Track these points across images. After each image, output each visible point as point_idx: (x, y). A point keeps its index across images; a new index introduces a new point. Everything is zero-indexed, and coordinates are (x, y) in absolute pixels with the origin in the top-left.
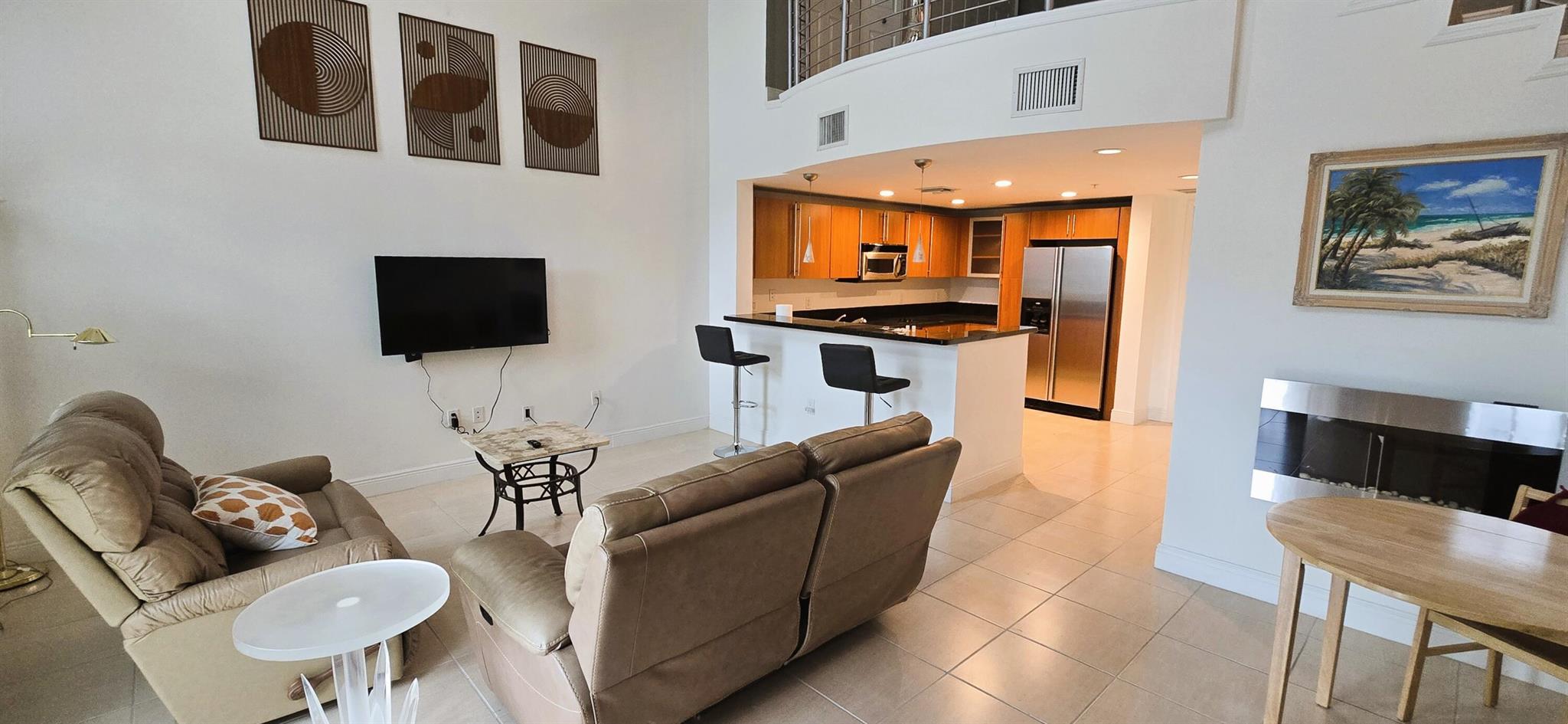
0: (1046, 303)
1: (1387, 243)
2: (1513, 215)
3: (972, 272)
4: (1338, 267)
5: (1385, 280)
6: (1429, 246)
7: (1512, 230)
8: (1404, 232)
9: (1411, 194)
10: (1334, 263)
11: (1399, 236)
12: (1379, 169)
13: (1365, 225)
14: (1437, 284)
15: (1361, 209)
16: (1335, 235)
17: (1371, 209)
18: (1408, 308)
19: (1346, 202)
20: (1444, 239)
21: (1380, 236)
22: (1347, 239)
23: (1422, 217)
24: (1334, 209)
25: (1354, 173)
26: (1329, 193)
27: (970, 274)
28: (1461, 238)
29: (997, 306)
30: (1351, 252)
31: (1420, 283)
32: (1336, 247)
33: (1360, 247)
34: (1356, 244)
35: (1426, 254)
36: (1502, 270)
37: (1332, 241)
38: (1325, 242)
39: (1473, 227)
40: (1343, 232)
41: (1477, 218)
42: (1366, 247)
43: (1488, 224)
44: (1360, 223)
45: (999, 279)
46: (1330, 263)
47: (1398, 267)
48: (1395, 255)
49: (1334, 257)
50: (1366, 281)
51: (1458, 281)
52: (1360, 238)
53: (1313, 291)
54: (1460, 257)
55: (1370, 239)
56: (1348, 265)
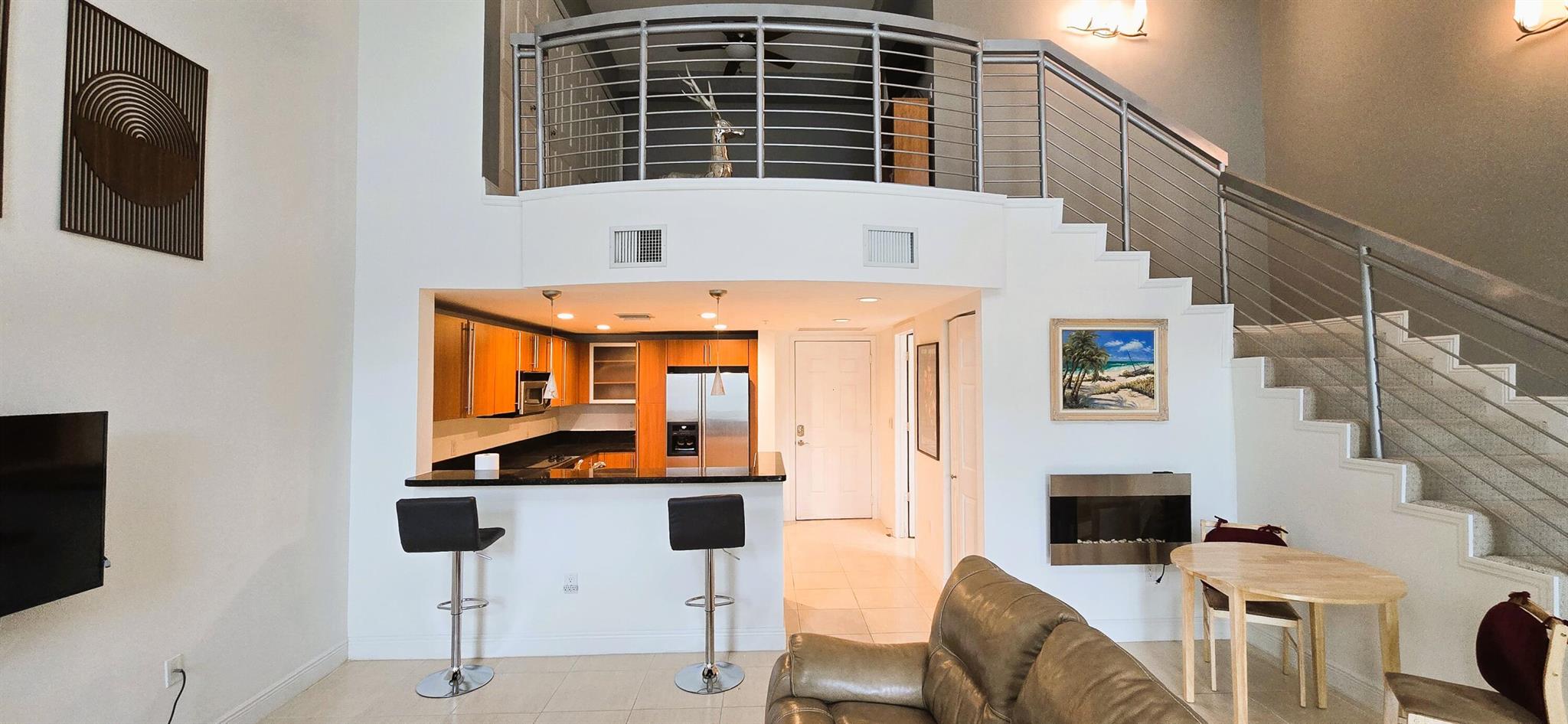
0: (693, 427)
1: (1096, 378)
2: (1146, 362)
3: (594, 399)
4: (1072, 394)
5: (1096, 401)
6: (1114, 380)
7: (1146, 372)
8: (1102, 372)
9: (1103, 348)
10: (1071, 391)
11: (1100, 374)
12: (1086, 331)
13: (1083, 367)
14: (1120, 403)
15: (1080, 356)
16: (1069, 373)
17: (1085, 356)
18: (1109, 419)
19: (1072, 352)
20: (1120, 376)
21: (1090, 375)
22: (1075, 375)
23: (1109, 362)
24: (1066, 356)
25: (1074, 333)
26: (1063, 345)
27: (592, 401)
28: (1127, 375)
29: (634, 432)
30: (1078, 386)
31: (1113, 403)
32: (1070, 380)
33: (1082, 381)
34: (1080, 379)
35: (1114, 385)
36: (1146, 394)
37: (1068, 377)
38: (1064, 377)
39: (1130, 369)
40: (1072, 371)
41: (1132, 363)
42: (1085, 381)
43: (1137, 367)
44: (1080, 365)
45: (634, 404)
46: (1069, 391)
47: (1101, 393)
48: (1099, 386)
49: (1070, 387)
50: (1088, 404)
51: (1129, 401)
52: (1081, 374)
53: (1062, 411)
54: (1128, 387)
55: (1086, 376)
56: (1077, 393)
